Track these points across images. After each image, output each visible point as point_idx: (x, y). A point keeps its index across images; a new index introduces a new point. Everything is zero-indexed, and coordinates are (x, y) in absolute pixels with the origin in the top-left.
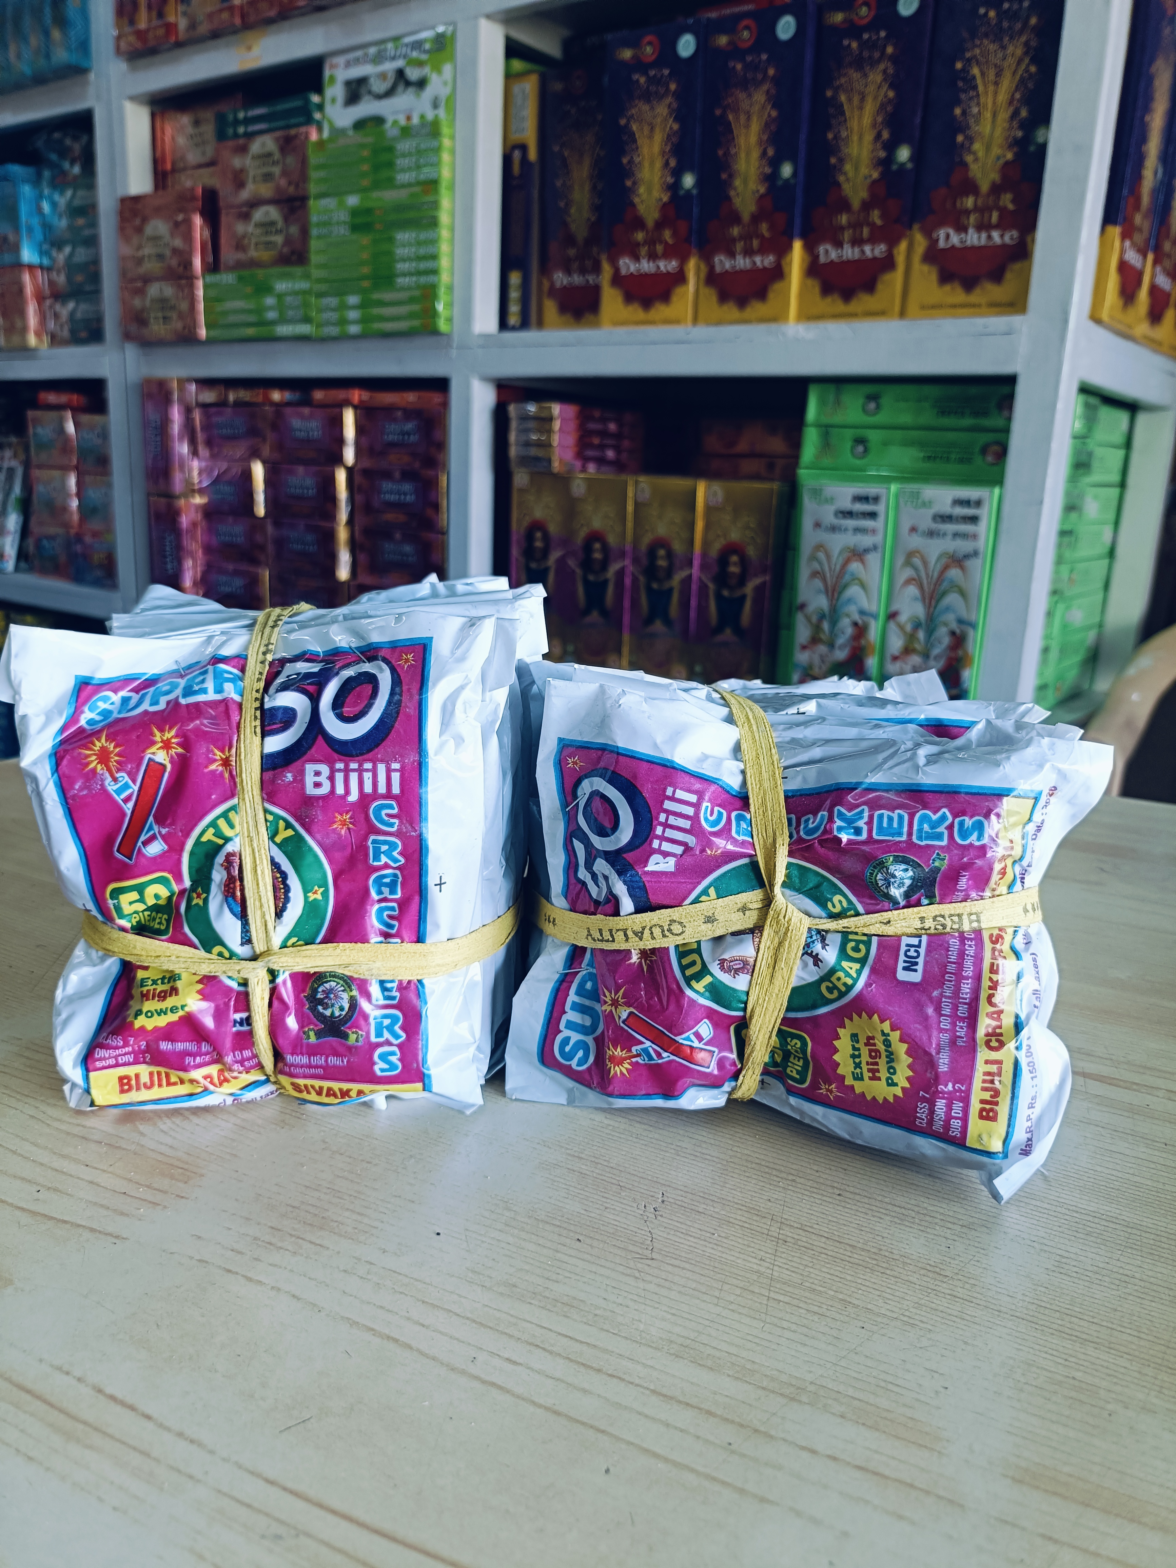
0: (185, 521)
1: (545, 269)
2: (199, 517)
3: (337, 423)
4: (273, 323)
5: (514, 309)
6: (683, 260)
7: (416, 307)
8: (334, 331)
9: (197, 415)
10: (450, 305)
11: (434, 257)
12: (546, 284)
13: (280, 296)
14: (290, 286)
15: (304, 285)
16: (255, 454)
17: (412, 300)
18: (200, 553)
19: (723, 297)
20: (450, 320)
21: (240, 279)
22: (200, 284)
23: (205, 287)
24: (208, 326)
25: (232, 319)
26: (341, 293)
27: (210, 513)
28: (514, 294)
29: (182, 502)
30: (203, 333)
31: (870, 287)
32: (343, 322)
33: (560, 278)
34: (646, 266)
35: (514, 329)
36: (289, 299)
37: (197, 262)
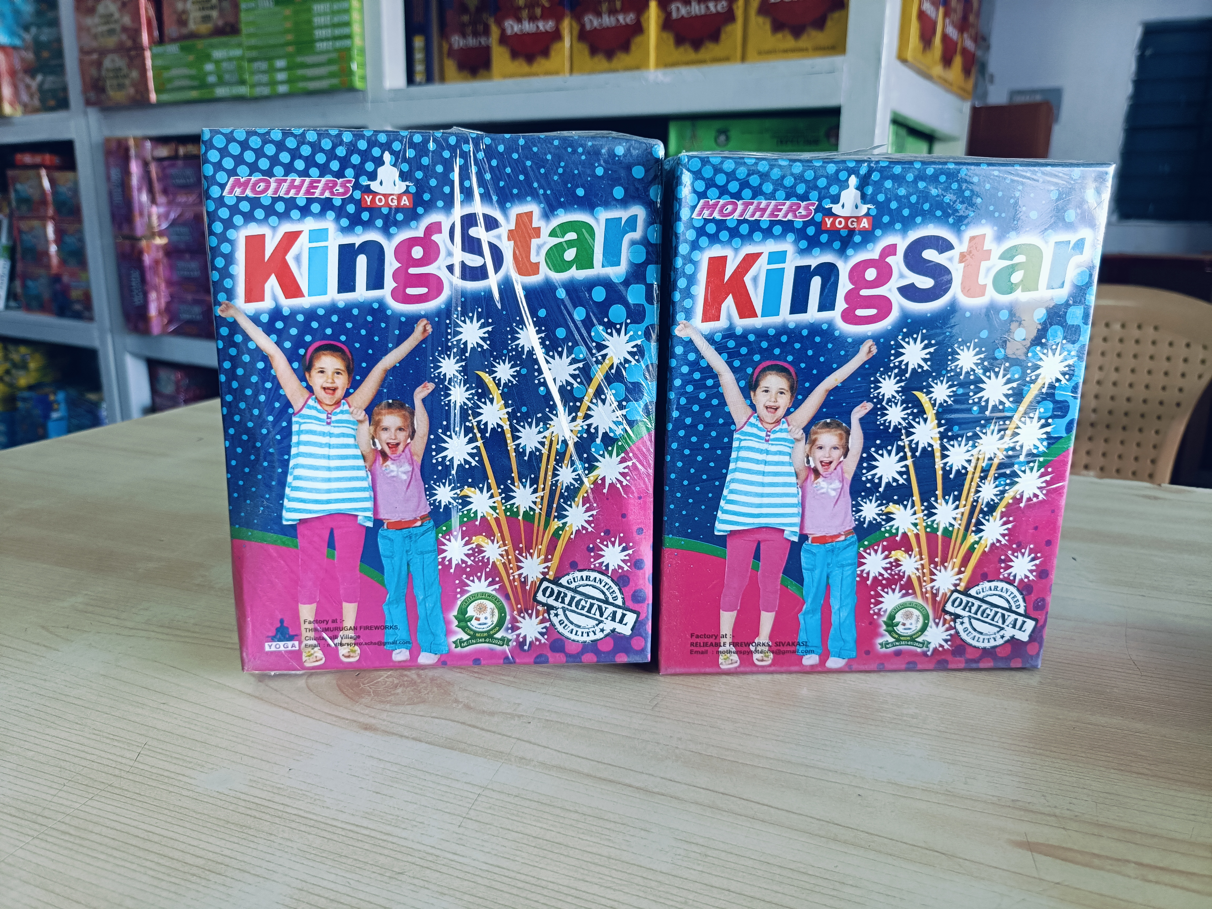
0: (147, 259)
1: (444, 34)
2: (160, 255)
4: (213, 86)
5: (419, 68)
6: (559, 20)
7: (334, 68)
8: (266, 91)
9: (153, 169)
10: (363, 65)
11: (348, 24)
12: (446, 47)
13: (217, 62)
14: (225, 54)
15: (238, 52)
17: (330, 62)
18: (163, 286)
19: (594, 51)
20: (364, 78)
21: (183, 49)
22: (148, 54)
23: (153, 57)
24: (157, 91)
25: (178, 83)
26: (270, 59)
27: (170, 252)
28: (419, 56)
29: (144, 243)
30: (153, 97)
31: (715, 37)
32: (273, 83)
33: (457, 41)
34: (528, 27)
35: (420, 84)
36: (225, 65)
37: (145, 38)
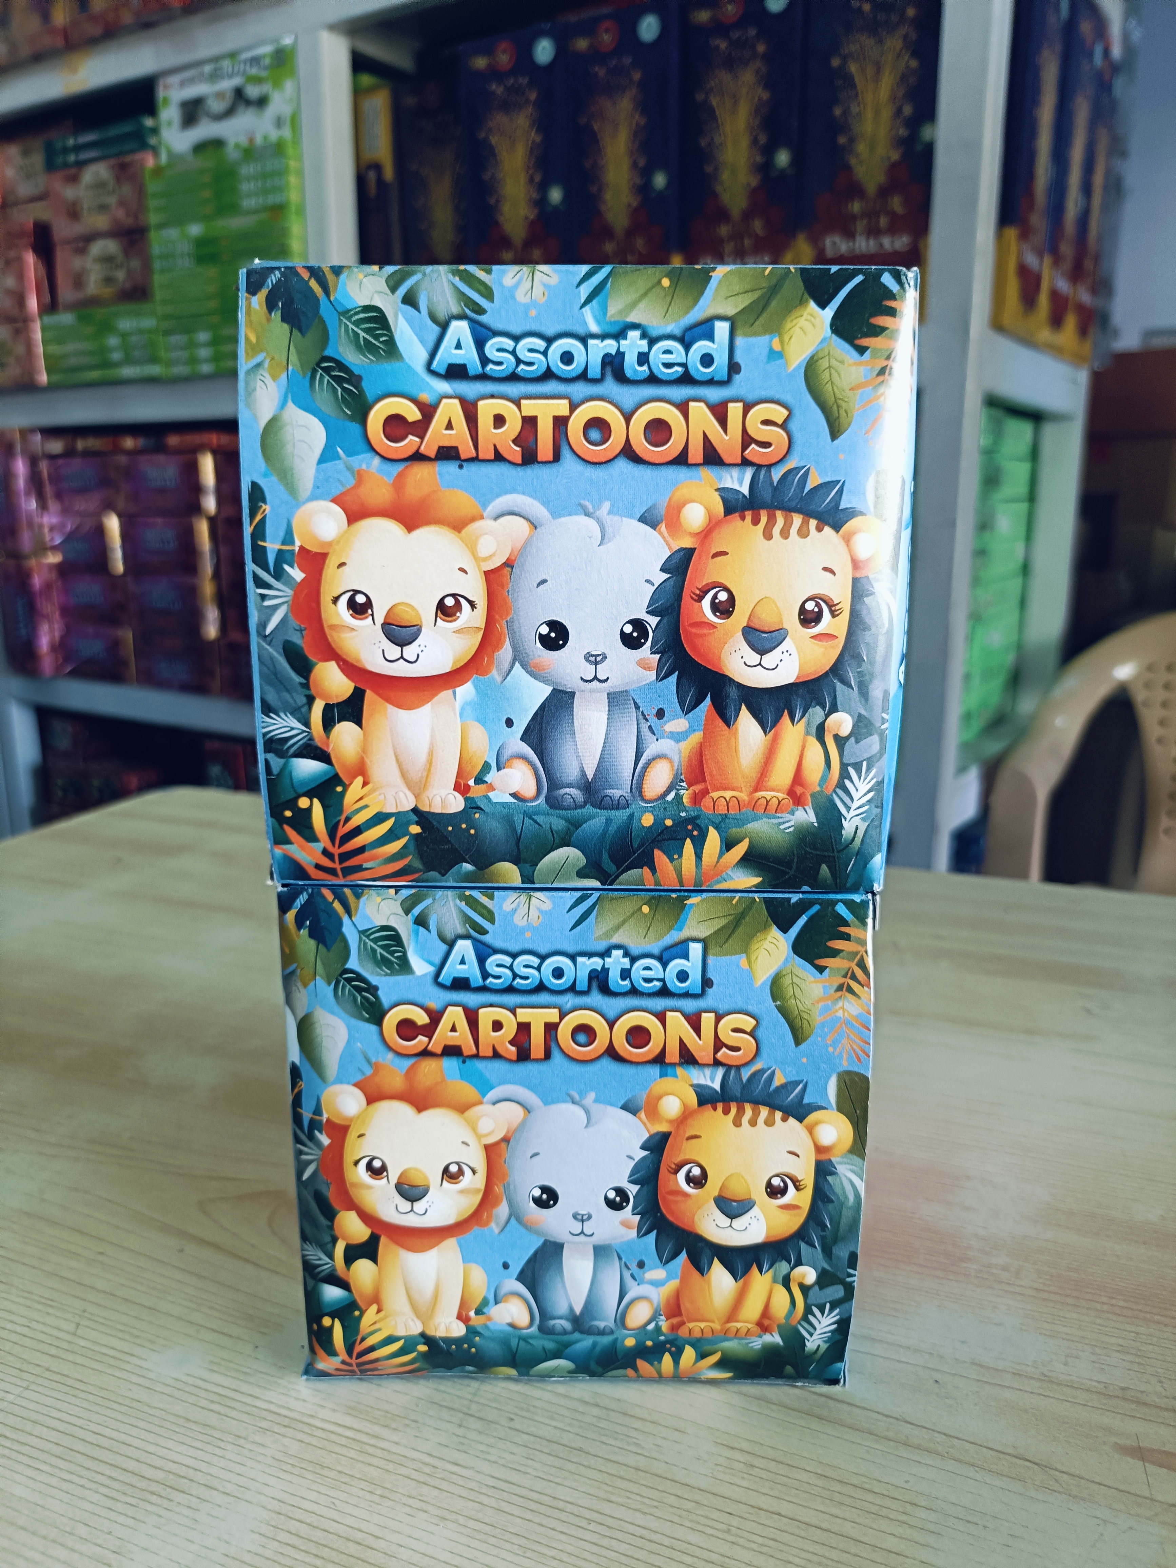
0: (37, 581)
2: (54, 575)
3: (192, 470)
4: (117, 365)
8: (184, 371)
9: (44, 467)
13: (124, 335)
14: (134, 324)
15: (148, 323)
16: (109, 506)
18: (57, 615)
21: (81, 319)
22: (37, 326)
23: (43, 329)
24: (49, 371)
25: (74, 362)
26: (189, 330)
27: (66, 571)
29: (33, 562)
30: (43, 378)
36: (133, 338)
37: (33, 303)
